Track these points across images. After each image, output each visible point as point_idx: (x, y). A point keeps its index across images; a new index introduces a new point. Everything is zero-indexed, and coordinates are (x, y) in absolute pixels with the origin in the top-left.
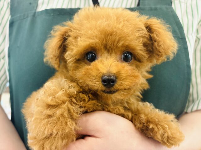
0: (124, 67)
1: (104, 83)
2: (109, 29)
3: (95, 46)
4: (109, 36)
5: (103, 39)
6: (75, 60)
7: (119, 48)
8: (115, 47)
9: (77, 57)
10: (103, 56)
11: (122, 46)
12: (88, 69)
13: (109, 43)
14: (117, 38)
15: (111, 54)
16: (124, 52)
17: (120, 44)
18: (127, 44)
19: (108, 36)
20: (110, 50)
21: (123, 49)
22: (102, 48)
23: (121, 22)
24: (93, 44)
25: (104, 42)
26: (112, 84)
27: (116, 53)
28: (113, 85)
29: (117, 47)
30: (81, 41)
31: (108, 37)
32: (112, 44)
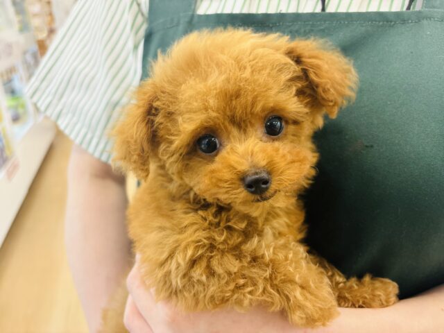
0: (277, 150)
1: (250, 189)
3: (212, 123)
4: (234, 98)
5: (225, 108)
7: (257, 114)
8: (249, 117)
9: (184, 151)
10: (232, 140)
11: (263, 110)
12: (213, 172)
13: (239, 112)
14: (250, 98)
16: (266, 120)
17: (258, 108)
18: (272, 105)
19: (232, 100)
20: (242, 124)
21: (263, 115)
26: (263, 186)
27: (252, 125)
29: (252, 114)
30: (184, 122)
31: (234, 102)
32: (242, 112)
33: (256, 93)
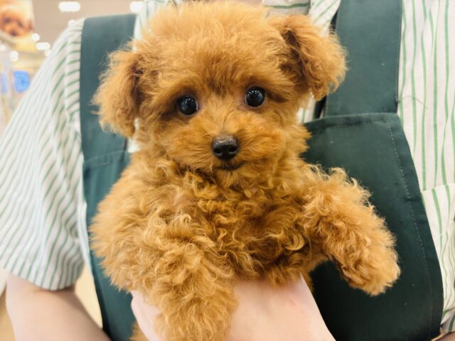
0: (249, 120)
1: (217, 154)
2: (213, 51)
3: (191, 83)
4: (215, 62)
5: (205, 70)
6: (160, 116)
7: (236, 82)
8: (229, 83)
9: (163, 109)
10: (210, 103)
11: (243, 79)
12: (185, 133)
13: (218, 77)
14: (231, 65)
15: (223, 97)
16: (248, 89)
17: (237, 76)
18: (251, 74)
19: (212, 64)
20: (222, 90)
21: (243, 84)
22: (205, 86)
23: (232, 35)
24: (186, 82)
25: (208, 76)
26: (231, 153)
27: (232, 94)
28: (233, 156)
29: (232, 81)
30: (164, 78)
31: (214, 66)
32: (222, 77)
33: (236, 60)
